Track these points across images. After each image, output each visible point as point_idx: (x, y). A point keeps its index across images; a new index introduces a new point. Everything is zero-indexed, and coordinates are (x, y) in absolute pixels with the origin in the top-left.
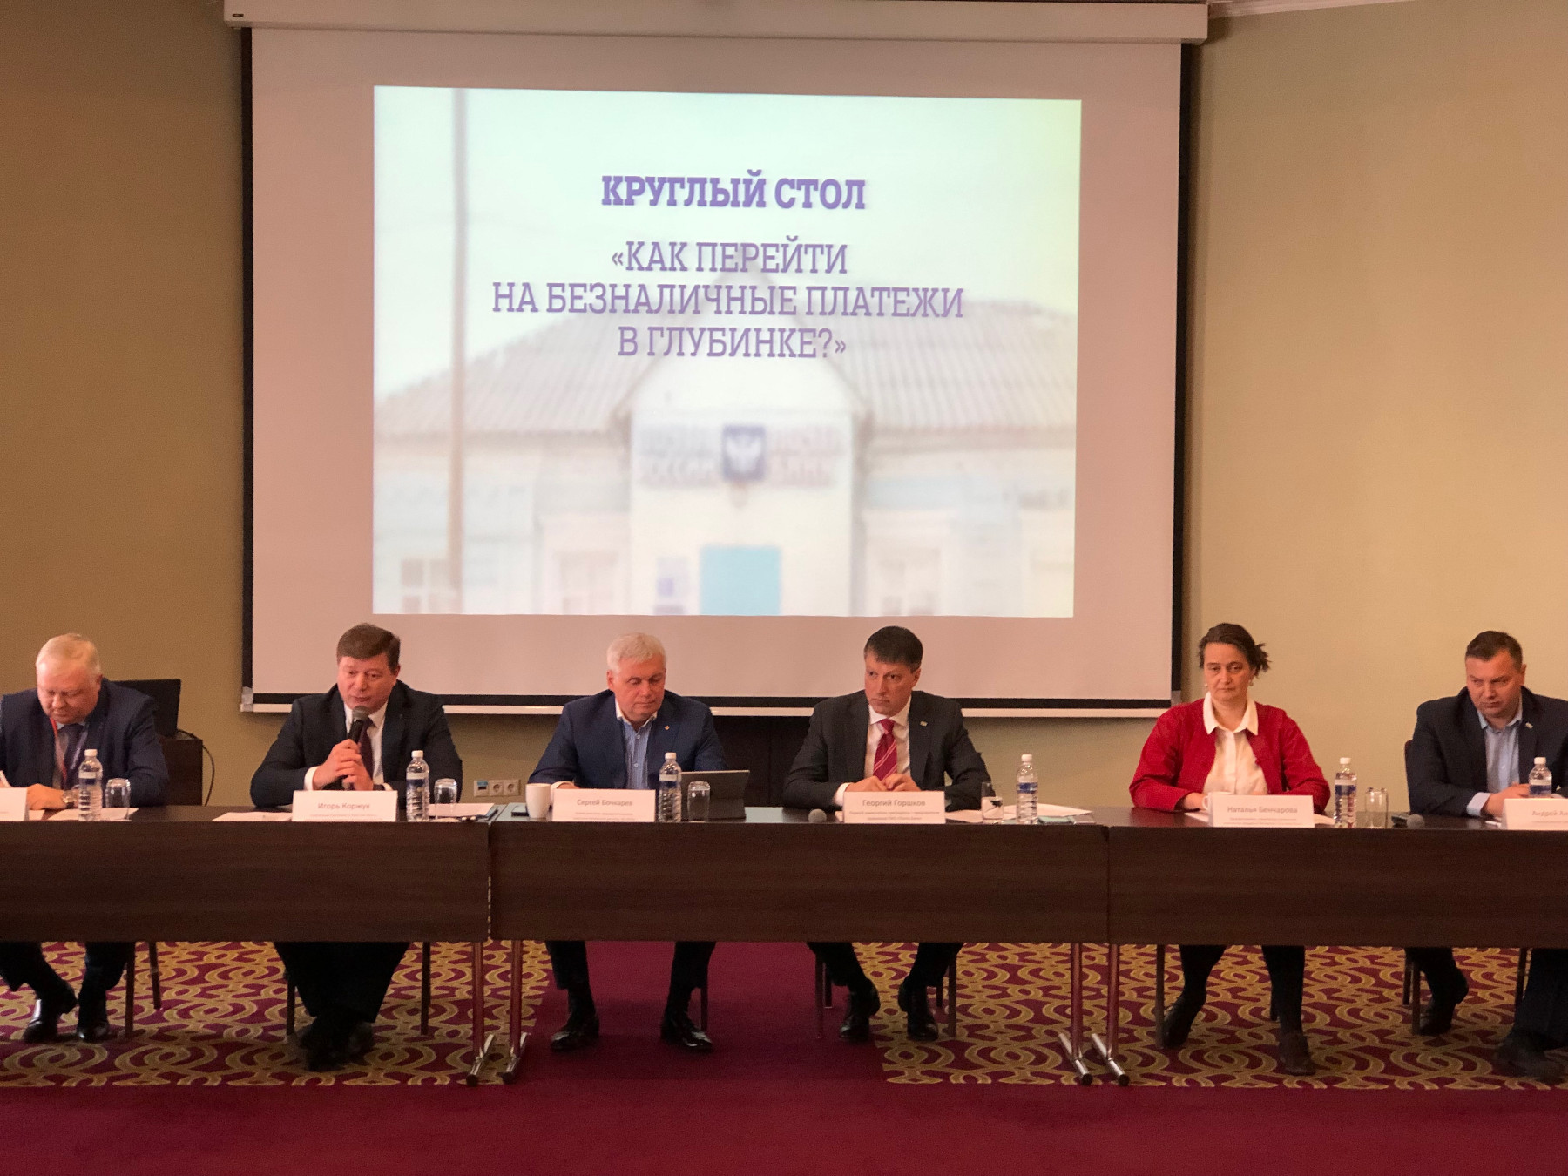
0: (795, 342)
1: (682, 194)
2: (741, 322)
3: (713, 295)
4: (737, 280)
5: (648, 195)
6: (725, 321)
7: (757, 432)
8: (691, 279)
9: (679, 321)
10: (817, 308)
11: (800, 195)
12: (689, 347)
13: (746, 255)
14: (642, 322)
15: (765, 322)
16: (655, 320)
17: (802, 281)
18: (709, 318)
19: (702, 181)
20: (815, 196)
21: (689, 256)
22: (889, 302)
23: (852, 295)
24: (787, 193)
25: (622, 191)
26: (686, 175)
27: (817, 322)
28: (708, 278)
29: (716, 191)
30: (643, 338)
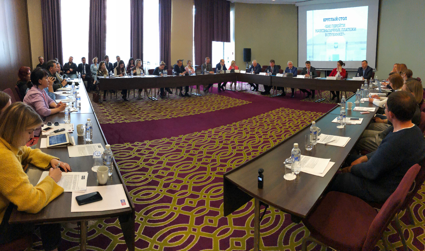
0: (340, 34)
1: (330, 20)
2: (336, 32)
3: (333, 30)
4: (335, 28)
5: (327, 20)
6: (334, 32)
7: (337, 43)
8: (331, 28)
9: (330, 33)
10: (342, 31)
11: (341, 19)
12: (331, 35)
13: (336, 25)
14: (327, 33)
15: (338, 32)
16: (328, 33)
17: (341, 28)
18: (333, 32)
19: (332, 18)
20: (342, 19)
21: (331, 26)
22: (349, 29)
23: (346, 29)
24: (340, 19)
25: (325, 20)
26: (331, 18)
27: (342, 32)
28: (333, 28)
29: (333, 19)
30: (327, 35)
